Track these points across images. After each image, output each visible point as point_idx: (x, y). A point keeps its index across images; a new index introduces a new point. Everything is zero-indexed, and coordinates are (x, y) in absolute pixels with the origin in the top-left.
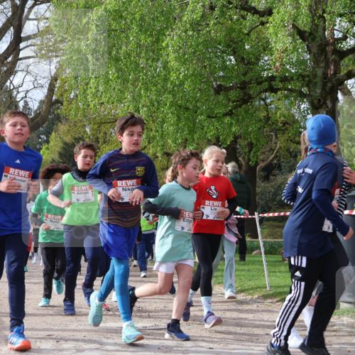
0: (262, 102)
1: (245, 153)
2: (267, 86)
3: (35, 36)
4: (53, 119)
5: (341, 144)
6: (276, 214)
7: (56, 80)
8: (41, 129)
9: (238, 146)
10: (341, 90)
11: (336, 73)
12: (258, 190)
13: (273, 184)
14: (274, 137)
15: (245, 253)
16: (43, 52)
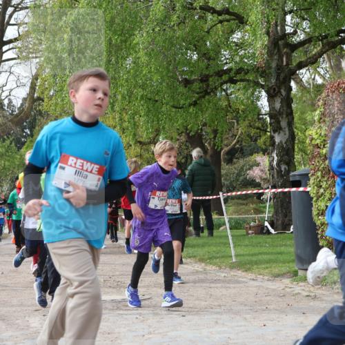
0: (224, 93)
1: (210, 139)
2: (227, 78)
3: (16, 40)
4: (35, 115)
5: (296, 128)
6: (239, 193)
7: (37, 79)
8: (25, 124)
9: (204, 133)
10: (294, 79)
11: (288, 64)
12: (223, 172)
13: (236, 166)
14: (236, 124)
15: (213, 229)
16: (24, 54)
